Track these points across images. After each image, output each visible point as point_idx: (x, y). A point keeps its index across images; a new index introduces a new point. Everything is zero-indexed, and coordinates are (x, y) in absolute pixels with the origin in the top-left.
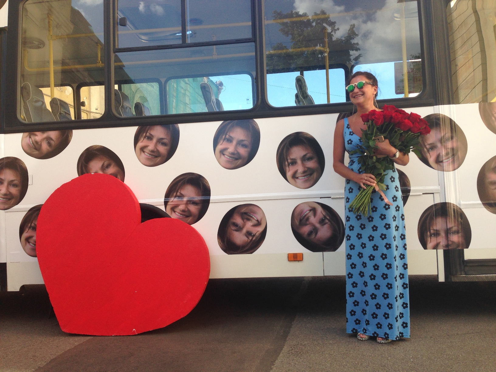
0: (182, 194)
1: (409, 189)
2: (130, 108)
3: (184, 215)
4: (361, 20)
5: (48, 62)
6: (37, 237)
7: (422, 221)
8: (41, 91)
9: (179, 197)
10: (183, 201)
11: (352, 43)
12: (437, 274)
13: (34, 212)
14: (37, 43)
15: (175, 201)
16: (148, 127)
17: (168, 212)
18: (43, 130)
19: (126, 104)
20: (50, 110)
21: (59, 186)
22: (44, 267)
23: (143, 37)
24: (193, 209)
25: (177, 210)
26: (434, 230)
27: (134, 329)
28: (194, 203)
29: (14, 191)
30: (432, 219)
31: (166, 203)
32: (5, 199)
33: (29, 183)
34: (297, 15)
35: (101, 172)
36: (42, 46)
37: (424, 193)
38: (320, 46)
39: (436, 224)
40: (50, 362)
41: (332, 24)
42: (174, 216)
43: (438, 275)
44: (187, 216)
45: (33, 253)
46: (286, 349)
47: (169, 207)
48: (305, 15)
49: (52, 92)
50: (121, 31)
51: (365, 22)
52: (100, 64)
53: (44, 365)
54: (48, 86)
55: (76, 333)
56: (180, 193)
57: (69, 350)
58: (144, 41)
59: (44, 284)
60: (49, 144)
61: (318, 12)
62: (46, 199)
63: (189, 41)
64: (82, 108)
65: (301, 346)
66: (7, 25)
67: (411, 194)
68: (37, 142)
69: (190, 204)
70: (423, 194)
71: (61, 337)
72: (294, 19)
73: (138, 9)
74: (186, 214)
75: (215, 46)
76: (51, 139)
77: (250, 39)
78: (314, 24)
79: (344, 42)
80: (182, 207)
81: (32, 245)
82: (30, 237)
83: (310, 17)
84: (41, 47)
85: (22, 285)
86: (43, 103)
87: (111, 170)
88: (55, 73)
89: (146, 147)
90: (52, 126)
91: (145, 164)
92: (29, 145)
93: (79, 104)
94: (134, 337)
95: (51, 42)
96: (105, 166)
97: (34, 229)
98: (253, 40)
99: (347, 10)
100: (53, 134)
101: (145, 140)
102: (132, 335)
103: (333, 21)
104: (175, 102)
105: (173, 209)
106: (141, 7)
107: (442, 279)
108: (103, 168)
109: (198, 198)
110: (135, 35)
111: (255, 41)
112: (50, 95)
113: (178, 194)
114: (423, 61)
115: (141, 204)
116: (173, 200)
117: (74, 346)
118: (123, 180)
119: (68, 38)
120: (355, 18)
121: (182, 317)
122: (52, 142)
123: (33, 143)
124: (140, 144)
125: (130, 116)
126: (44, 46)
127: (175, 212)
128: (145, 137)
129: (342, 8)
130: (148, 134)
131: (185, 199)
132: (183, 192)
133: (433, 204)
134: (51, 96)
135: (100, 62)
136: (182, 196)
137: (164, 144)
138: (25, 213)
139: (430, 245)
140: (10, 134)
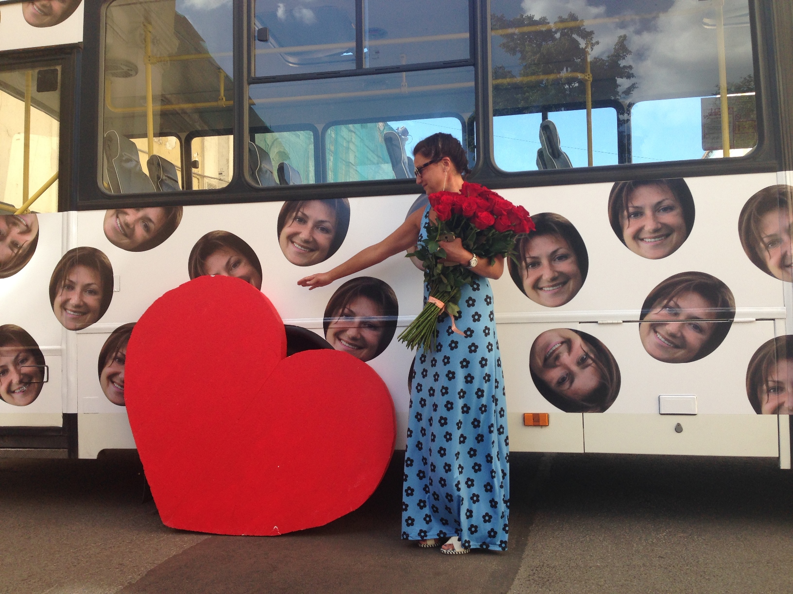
0: (351, 311)
1: (732, 311)
2: (272, 173)
3: (355, 345)
4: (631, 29)
5: (145, 98)
6: (126, 374)
7: (754, 364)
8: (134, 144)
9: (347, 316)
10: (353, 323)
11: (622, 65)
12: (778, 456)
13: (122, 334)
14: (125, 68)
15: (341, 323)
16: (300, 202)
17: (330, 340)
18: (138, 206)
19: (265, 166)
20: (147, 173)
21: (161, 295)
22: (136, 423)
23: (291, 59)
24: (369, 335)
25: (344, 337)
26: (774, 381)
27: (275, 527)
28: (371, 326)
29: (91, 300)
30: (770, 364)
31: (326, 326)
32: (76, 314)
33: (115, 289)
34: (531, 22)
35: (225, 274)
36: (133, 73)
37: (758, 318)
38: (567, 70)
39: (777, 372)
40: (146, 575)
41: (587, 35)
42: (338, 346)
43: (779, 458)
44: (360, 348)
45: (118, 400)
46: (523, 572)
47: (330, 332)
48: (543, 21)
49: (150, 146)
50: (260, 50)
51: (639, 32)
52: (223, 103)
53: (137, 579)
54: (144, 135)
55: (185, 528)
56: (349, 310)
57: (175, 556)
58: (292, 65)
59: (135, 450)
60: (147, 228)
61: (565, 16)
62: (141, 316)
63: (367, 65)
64: (194, 170)
65: (548, 569)
66: (81, 40)
67: (736, 319)
68: (127, 225)
69: (364, 327)
70: (757, 320)
71: (161, 535)
72: (526, 29)
73: (276, 16)
74: (358, 343)
75: (404, 73)
76: (150, 220)
77: (466, 61)
78: (558, 35)
79: (607, 64)
80: (351, 332)
81: (117, 386)
82: (115, 374)
83: (552, 25)
84: (131, 75)
85: (102, 449)
86: (138, 162)
87: (242, 270)
88: (154, 115)
89: (296, 234)
90: (151, 200)
91: (295, 262)
92: (115, 229)
93: (189, 164)
94: (277, 540)
95: (150, 66)
96: (232, 265)
97: (121, 361)
98: (472, 62)
99: (610, 13)
100: (153, 213)
101: (296, 223)
102: (272, 536)
103: (588, 30)
104: (332, 160)
105: (337, 335)
106: (281, 12)
107: (785, 464)
108: (229, 267)
109: (377, 319)
110: (279, 55)
111: (475, 65)
112: (147, 151)
113: (346, 311)
114: (758, 97)
115: (287, 327)
116: (338, 321)
117: (183, 549)
118: (259, 287)
119: (171, 61)
120: (623, 25)
121: (351, 511)
122: (151, 225)
123: (121, 226)
124: (287, 230)
125: (272, 185)
126: (137, 73)
127: (340, 340)
128: (295, 219)
129: (601, 9)
130: (300, 214)
131: (357, 320)
132: (354, 308)
133: (772, 337)
134: (149, 153)
135: (223, 99)
136: (352, 314)
137: (325, 230)
138: (107, 336)
139: (766, 407)
140: (85, 211)
